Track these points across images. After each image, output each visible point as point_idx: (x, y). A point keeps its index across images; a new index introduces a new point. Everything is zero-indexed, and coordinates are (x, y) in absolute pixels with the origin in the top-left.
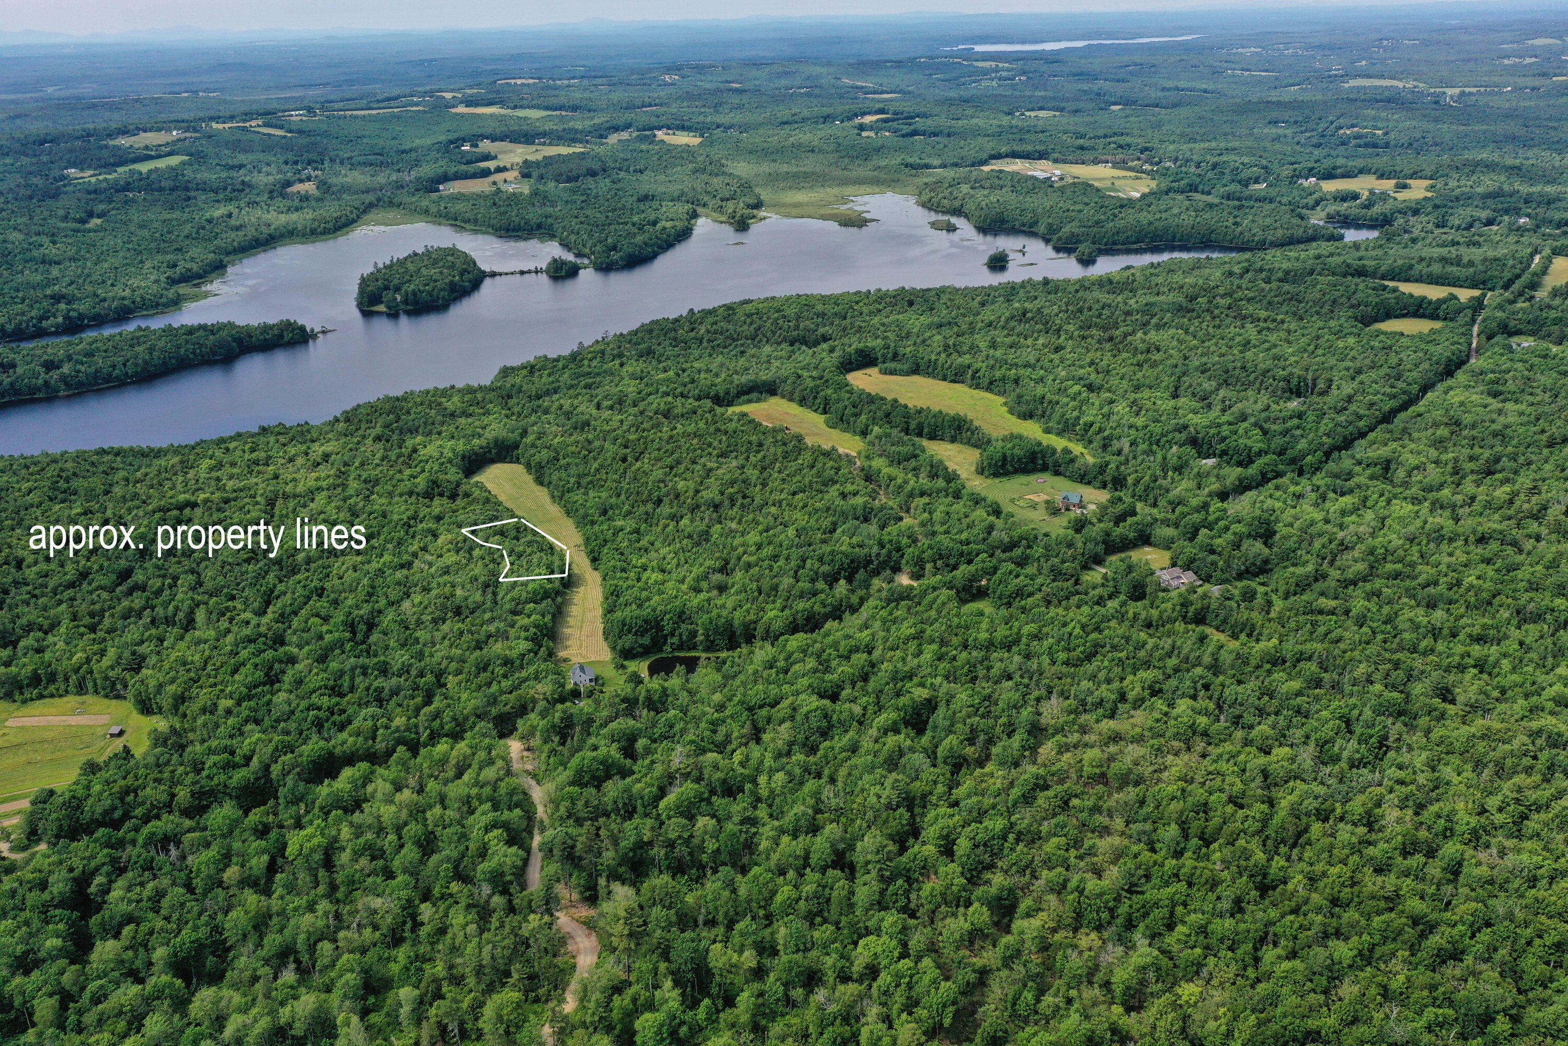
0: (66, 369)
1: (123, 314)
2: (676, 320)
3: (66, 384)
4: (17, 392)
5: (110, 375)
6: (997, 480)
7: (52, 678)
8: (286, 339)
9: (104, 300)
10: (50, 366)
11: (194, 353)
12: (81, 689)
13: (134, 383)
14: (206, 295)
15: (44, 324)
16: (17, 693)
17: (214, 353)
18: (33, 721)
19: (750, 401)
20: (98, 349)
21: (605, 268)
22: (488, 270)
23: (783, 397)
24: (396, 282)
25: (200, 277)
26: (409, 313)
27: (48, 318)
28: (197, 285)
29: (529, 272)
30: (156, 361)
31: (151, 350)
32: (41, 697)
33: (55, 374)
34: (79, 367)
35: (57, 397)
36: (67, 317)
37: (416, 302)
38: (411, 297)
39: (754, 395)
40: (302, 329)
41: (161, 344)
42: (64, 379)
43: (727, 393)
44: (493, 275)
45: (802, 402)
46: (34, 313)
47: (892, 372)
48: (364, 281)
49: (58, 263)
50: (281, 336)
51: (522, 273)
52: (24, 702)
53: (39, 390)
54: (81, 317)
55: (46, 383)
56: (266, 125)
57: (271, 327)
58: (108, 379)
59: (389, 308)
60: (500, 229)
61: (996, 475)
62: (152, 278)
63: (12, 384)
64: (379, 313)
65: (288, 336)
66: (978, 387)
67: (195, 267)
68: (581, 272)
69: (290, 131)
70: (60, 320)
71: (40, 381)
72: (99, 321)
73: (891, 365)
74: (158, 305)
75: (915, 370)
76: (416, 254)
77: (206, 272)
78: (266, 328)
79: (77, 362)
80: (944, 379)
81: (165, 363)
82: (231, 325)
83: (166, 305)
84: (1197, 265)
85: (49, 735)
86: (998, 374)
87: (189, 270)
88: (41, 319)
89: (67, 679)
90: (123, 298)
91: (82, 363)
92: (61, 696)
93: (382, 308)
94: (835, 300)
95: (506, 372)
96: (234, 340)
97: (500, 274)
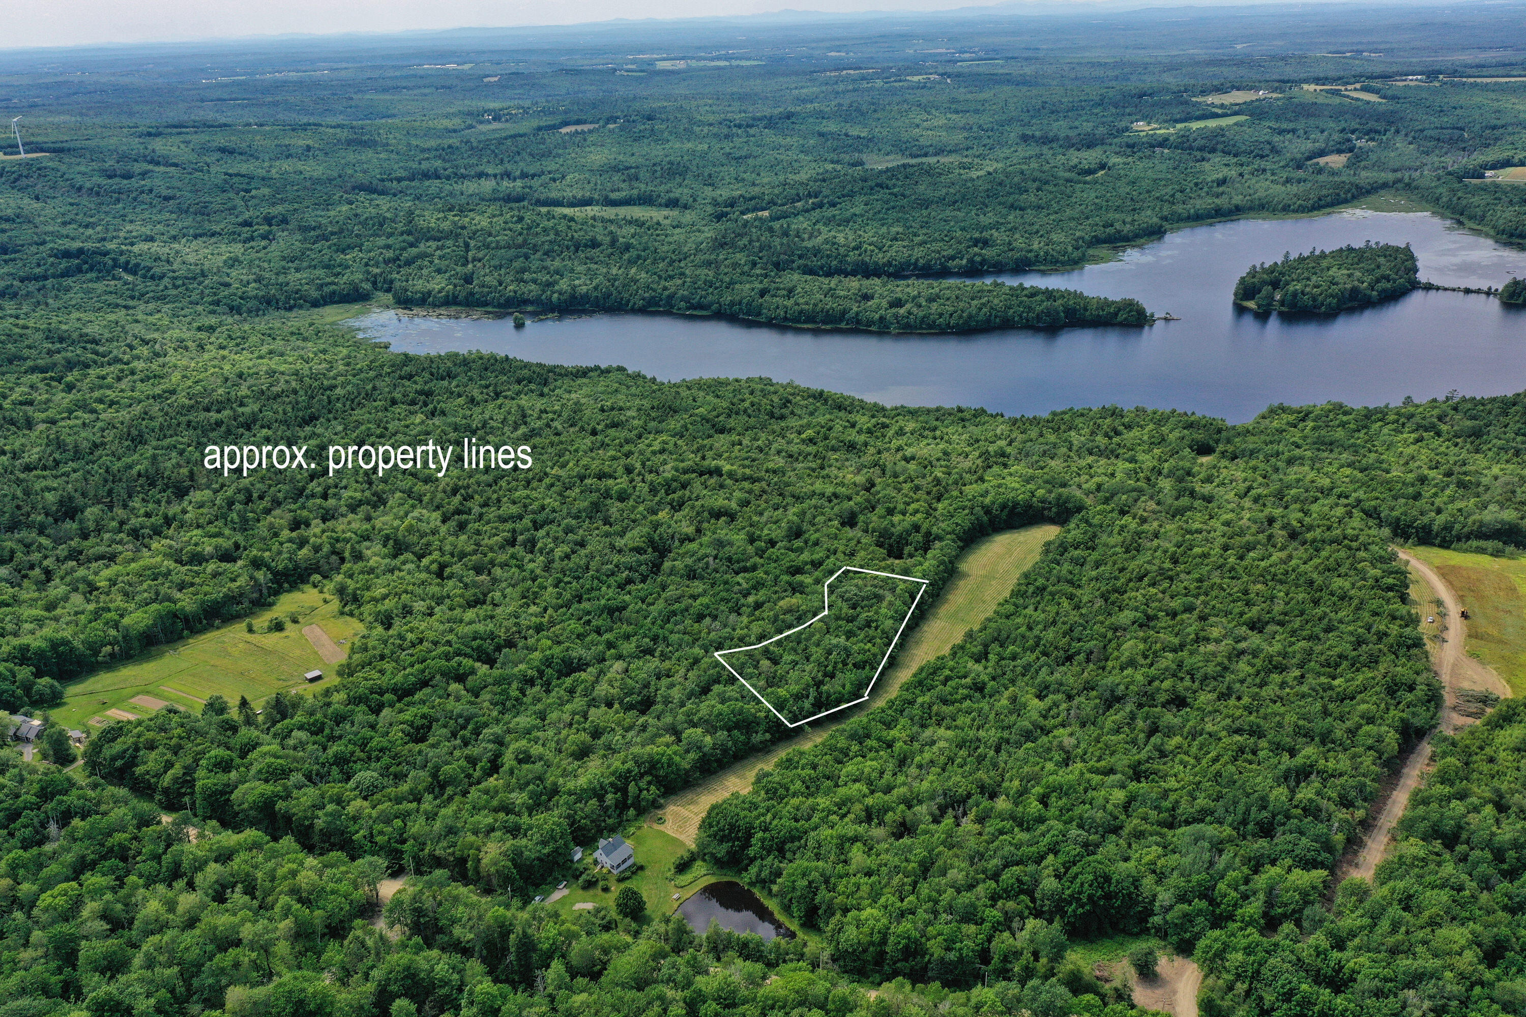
0: (904, 309)
1: (1021, 267)
3: (898, 323)
4: (851, 321)
5: (934, 322)
8: (1119, 319)
11: (1020, 316)
13: (952, 333)
15: (950, 264)
17: (1039, 320)
18: (314, 635)
19: (1481, 551)
22: (1428, 281)
25: (1126, 241)
28: (1117, 248)
29: (1478, 291)
30: (980, 317)
32: (351, 614)
33: (891, 312)
34: (914, 309)
35: (889, 333)
36: (971, 261)
38: (1289, 298)
41: (996, 302)
44: (1429, 287)
48: (1253, 272)
50: (1116, 315)
51: (1468, 291)
53: (873, 323)
54: (984, 262)
55: (881, 318)
56: (1364, 89)
58: (932, 325)
60: (1503, 232)
63: (857, 314)
64: (1251, 311)
65: (1121, 317)
69: (1384, 97)
70: (964, 262)
72: (999, 269)
74: (1057, 262)
76: (1349, 249)
77: (1137, 236)
78: (1106, 304)
79: (916, 304)
81: (988, 320)
88: (950, 259)
91: (919, 307)
97: (1438, 289)
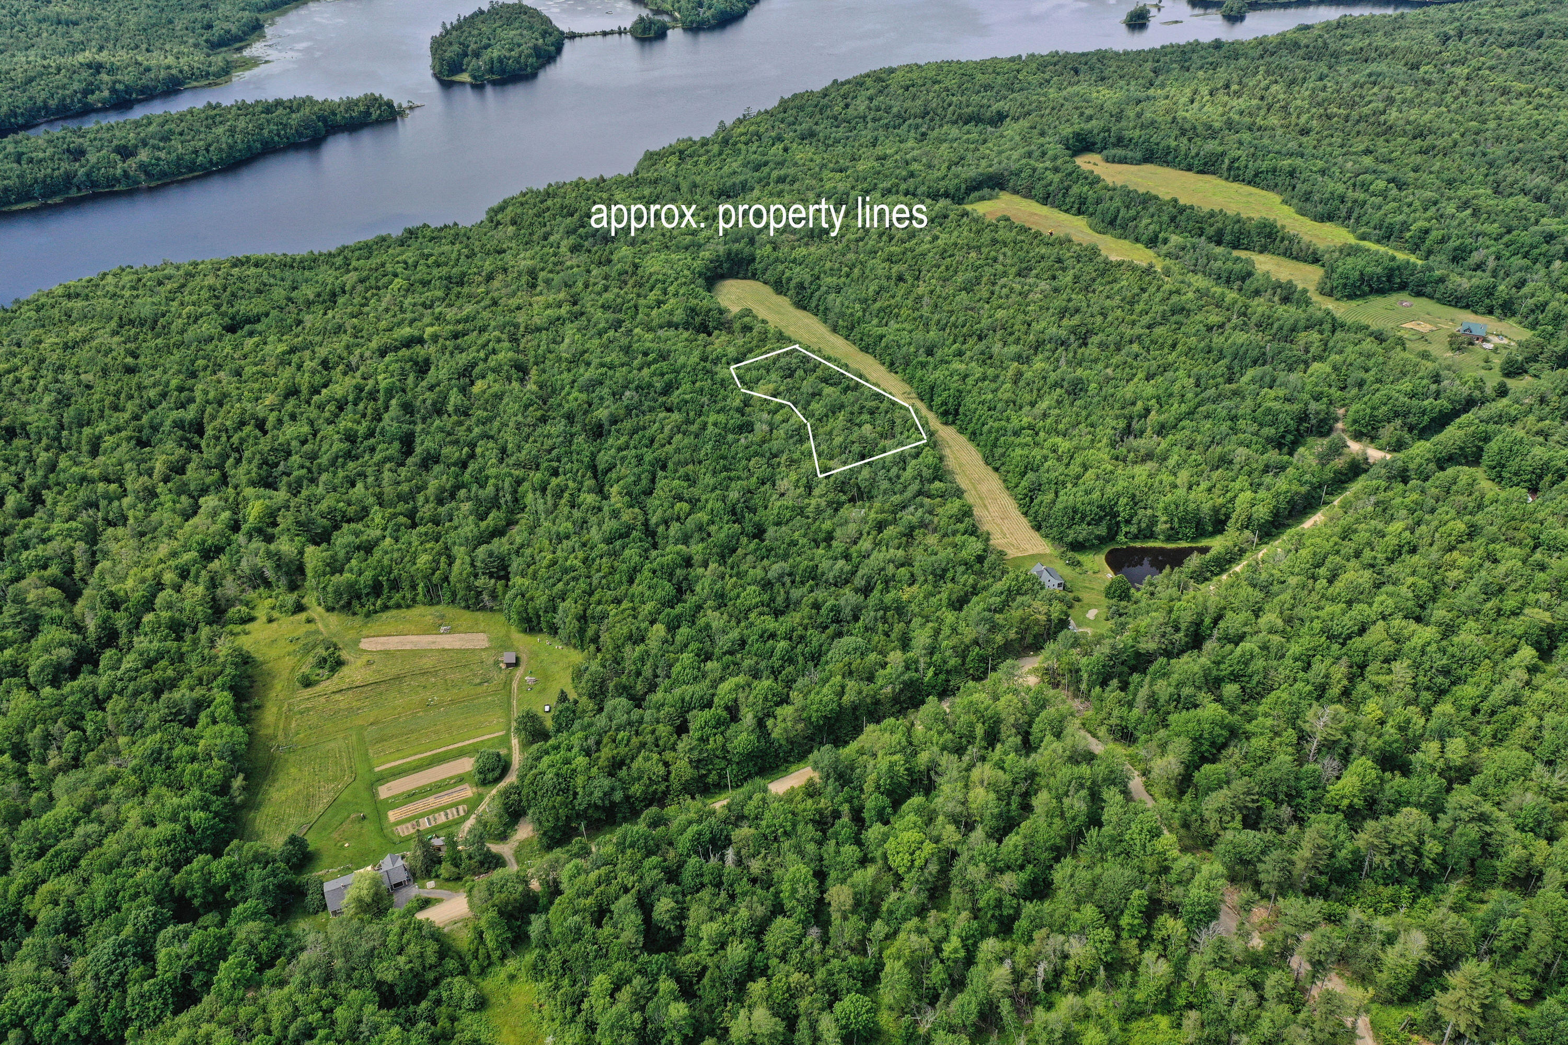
0: (144, 155)
1: (172, 86)
2: (825, 93)
3: (147, 173)
4: (94, 184)
5: (194, 162)
6: (1353, 304)
7: (395, 585)
8: (374, 117)
9: (148, 69)
10: (125, 152)
11: (278, 135)
12: (433, 598)
14: (254, 62)
15: (91, 98)
16: (355, 603)
17: (300, 135)
18: (393, 643)
19: (982, 199)
20: (171, 132)
21: (695, 28)
22: (566, 30)
23: (1016, 192)
24: (473, 46)
25: (241, 40)
26: (494, 83)
27: (93, 92)
28: (239, 50)
29: (612, 33)
30: (240, 146)
31: (232, 131)
32: (386, 608)
33: (132, 163)
34: (157, 154)
35: (140, 190)
36: (113, 91)
37: (503, 71)
38: (496, 65)
39: (986, 191)
40: (390, 104)
41: (241, 124)
42: (142, 167)
43: (958, 189)
44: (573, 36)
45: (1045, 200)
46: (76, 86)
47: (1123, 161)
48: (437, 45)
49: (76, 24)
50: (368, 113)
51: (605, 34)
52: (368, 615)
53: (119, 182)
54: (129, 88)
55: (126, 174)
57: (356, 103)
58: (192, 167)
59: (474, 77)
61: (1350, 297)
62: (191, 41)
63: (88, 175)
64: (462, 83)
65: (374, 113)
66: (1236, 179)
67: (234, 30)
68: (669, 32)
70: (106, 93)
71: (119, 172)
72: (149, 94)
73: (1119, 152)
74: (209, 74)
75: (1149, 158)
76: (481, 12)
77: (244, 33)
78: (351, 104)
79: (154, 147)
80: (1189, 168)
81: (249, 148)
82: (308, 101)
83: (218, 75)
84: (1398, 25)
85: (427, 663)
86: (1265, 165)
87: (228, 32)
88: (86, 92)
89: (414, 587)
90: (169, 67)
91: (159, 149)
92: (408, 607)
93: (465, 77)
94: (991, 66)
95: (652, 158)
96: (319, 118)
97: (581, 36)
